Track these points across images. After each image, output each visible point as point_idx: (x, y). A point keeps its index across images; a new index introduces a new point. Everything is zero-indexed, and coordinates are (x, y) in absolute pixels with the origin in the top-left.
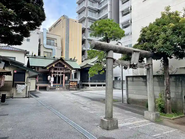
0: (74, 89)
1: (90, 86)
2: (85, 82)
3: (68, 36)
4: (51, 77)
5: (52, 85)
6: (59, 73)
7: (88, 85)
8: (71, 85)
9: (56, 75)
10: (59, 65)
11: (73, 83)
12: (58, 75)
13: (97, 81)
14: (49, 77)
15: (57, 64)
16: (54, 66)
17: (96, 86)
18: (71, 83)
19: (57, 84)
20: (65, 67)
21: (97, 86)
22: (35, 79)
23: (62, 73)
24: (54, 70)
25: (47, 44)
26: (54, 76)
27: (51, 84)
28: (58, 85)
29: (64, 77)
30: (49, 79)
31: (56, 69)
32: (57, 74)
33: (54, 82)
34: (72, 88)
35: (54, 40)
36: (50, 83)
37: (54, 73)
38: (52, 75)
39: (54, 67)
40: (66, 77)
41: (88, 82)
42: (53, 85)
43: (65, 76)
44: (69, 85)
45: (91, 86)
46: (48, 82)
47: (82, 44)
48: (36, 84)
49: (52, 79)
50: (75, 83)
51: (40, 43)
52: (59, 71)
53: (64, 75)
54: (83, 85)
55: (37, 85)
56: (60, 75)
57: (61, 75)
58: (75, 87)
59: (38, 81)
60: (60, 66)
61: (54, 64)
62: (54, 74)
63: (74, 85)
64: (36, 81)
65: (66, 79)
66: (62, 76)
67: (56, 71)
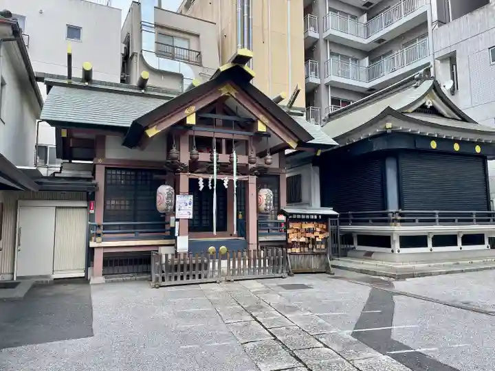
0: (315, 263)
1: (396, 245)
2: (366, 222)
3: (249, 19)
4: (177, 192)
5: (183, 243)
6: (225, 169)
7: (385, 241)
8: (293, 238)
9: (206, 181)
10: (219, 117)
11: (308, 231)
12: (220, 182)
13: (437, 217)
14: (164, 190)
15: (212, 108)
16: (191, 120)
17: (426, 246)
18: (296, 226)
19: (215, 236)
20: (261, 128)
21: (434, 245)
22: (84, 204)
23: (242, 170)
24: (191, 149)
25: (159, 54)
26: (193, 184)
27: (176, 238)
28: (217, 244)
29: (252, 188)
30: (162, 204)
31: (203, 144)
32: (215, 177)
33: (198, 224)
34: (301, 260)
35: (188, 40)
36: (173, 229)
37: (194, 165)
38: (184, 180)
39: (190, 127)
40: (266, 193)
41: (386, 222)
42: (190, 243)
43: (260, 186)
44: (283, 238)
45: (402, 246)
46: (160, 224)
47: (306, 60)
48: (89, 239)
49: (185, 208)
50: (318, 230)
51: (127, 50)
52: (224, 158)
53: (252, 180)
54: (348, 238)
55: (92, 244)
56: (231, 182)
57: (235, 178)
58: (319, 254)
59: (99, 220)
60: (227, 125)
61: (193, 109)
62: (194, 176)
63: (314, 242)
64: (91, 217)
65: (263, 207)
66: (243, 186)
67: (203, 157)
